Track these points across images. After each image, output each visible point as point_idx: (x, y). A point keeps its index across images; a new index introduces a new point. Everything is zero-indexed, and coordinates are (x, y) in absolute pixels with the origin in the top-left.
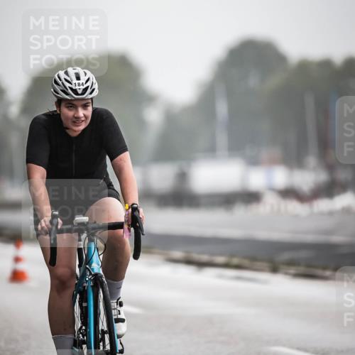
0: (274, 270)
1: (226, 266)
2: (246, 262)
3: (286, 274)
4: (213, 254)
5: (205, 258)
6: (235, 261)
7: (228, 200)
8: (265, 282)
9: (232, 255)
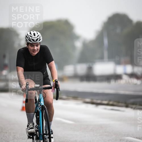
0: (127, 106)
1: (108, 105)
2: (115, 103)
3: (132, 108)
4: (102, 100)
5: (99, 101)
6: (111, 103)
7: (108, 78)
8: (123, 111)
9: (110, 101)
